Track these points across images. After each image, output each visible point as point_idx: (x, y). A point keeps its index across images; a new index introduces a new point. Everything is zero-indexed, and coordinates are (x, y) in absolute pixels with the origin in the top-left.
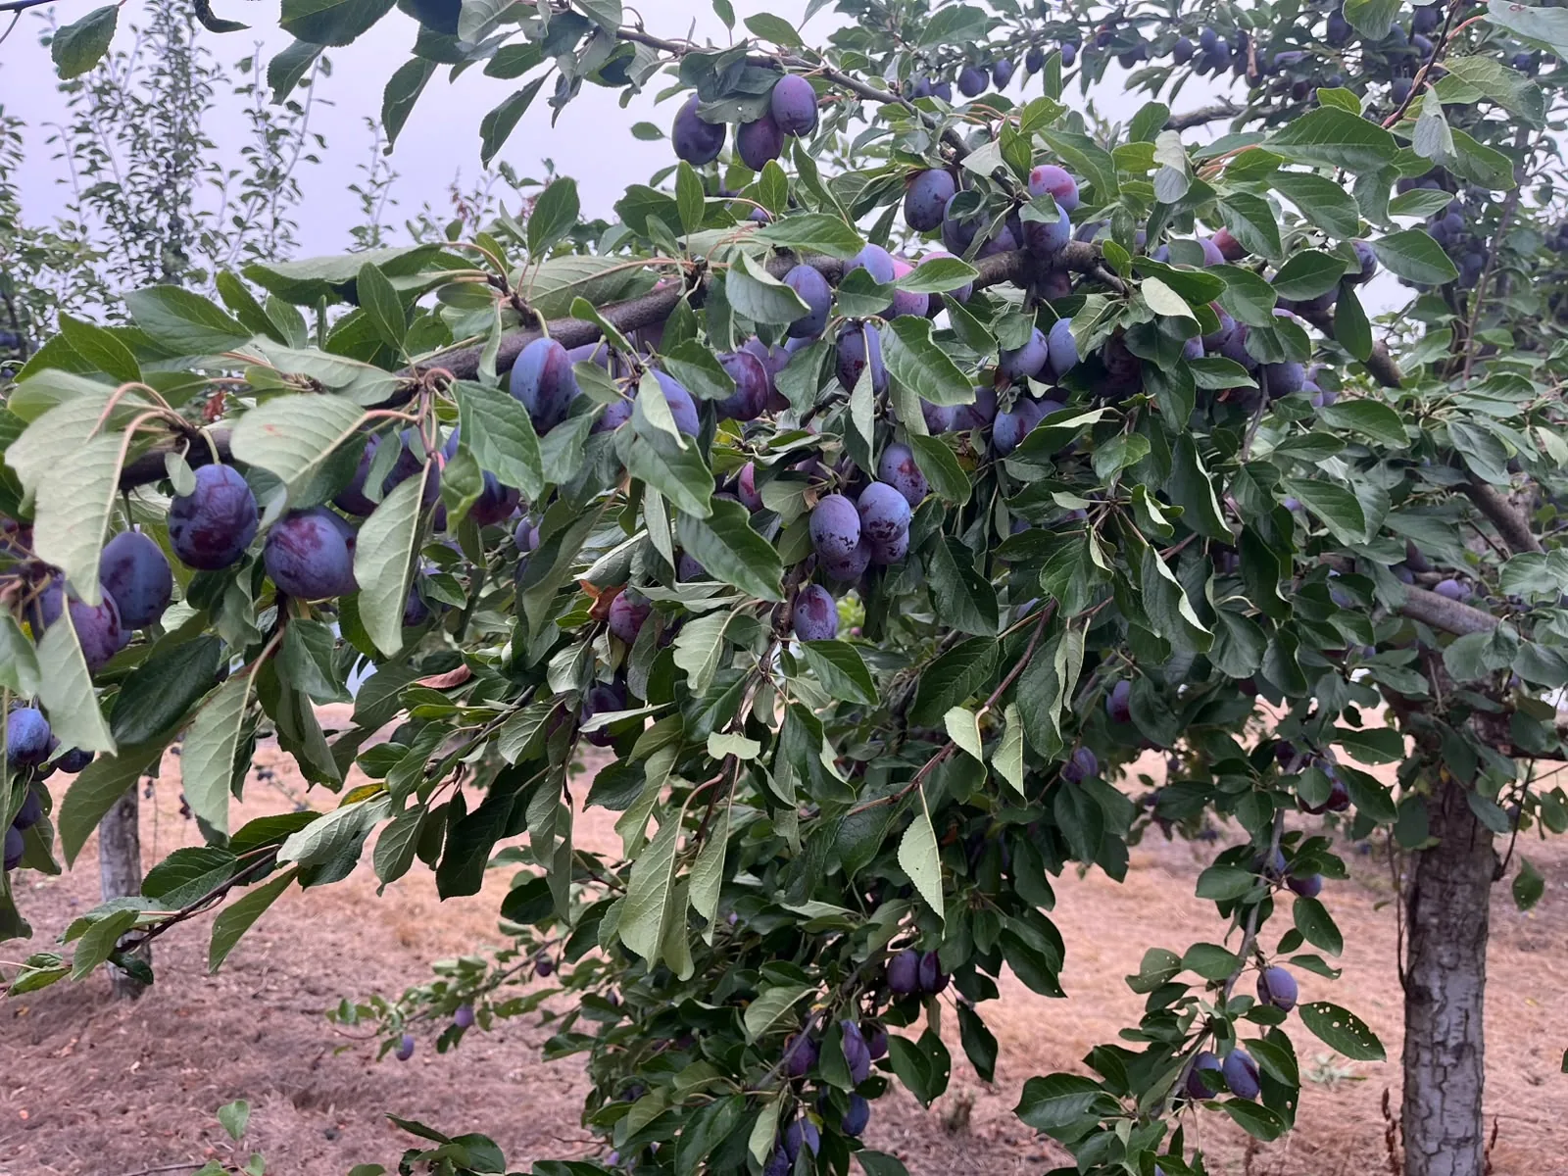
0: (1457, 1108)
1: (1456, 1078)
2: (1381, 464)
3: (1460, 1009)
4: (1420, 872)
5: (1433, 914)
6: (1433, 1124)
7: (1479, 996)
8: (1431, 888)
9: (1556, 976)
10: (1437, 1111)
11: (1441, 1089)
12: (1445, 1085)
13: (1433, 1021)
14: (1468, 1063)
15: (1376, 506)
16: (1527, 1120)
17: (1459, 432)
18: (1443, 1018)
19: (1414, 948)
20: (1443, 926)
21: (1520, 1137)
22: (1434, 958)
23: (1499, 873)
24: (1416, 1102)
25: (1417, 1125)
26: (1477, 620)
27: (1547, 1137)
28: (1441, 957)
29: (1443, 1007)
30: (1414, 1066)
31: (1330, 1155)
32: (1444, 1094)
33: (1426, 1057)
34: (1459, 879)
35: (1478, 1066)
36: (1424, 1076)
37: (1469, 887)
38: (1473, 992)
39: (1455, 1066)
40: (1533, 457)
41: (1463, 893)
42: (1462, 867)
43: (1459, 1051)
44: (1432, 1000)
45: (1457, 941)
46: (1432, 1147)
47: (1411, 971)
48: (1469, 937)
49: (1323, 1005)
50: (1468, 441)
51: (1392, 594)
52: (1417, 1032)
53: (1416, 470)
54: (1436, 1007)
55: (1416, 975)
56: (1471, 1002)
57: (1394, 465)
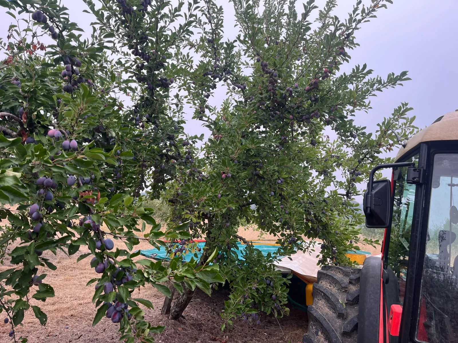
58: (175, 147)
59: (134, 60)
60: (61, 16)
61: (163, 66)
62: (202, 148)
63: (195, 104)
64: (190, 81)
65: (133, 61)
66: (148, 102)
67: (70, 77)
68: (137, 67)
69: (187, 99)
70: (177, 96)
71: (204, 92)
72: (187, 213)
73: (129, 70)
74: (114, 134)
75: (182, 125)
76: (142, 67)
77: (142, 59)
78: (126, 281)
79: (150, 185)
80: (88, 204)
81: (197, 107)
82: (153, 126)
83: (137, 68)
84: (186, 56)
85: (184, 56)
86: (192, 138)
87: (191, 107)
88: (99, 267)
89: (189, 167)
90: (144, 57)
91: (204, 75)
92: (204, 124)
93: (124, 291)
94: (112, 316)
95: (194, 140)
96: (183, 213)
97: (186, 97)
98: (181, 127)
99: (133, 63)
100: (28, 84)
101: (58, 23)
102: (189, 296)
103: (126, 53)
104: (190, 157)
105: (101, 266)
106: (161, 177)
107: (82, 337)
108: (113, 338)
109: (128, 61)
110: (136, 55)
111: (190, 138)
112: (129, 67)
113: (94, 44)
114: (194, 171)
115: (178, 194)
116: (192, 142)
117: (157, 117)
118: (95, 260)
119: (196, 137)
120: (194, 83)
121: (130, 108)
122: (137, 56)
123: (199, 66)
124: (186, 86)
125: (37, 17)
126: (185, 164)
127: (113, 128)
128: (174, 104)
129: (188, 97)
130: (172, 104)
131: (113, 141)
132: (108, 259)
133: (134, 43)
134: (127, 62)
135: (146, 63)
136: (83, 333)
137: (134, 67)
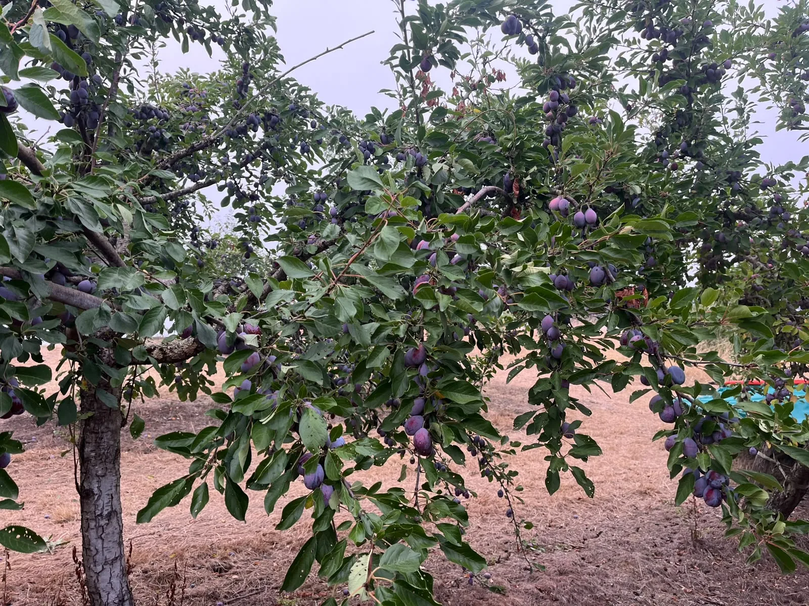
0: (111, 544)
1: (109, 530)
2: (34, 217)
3: (108, 495)
4: (84, 432)
5: (92, 451)
6: (99, 557)
7: (117, 486)
8: (91, 438)
9: (161, 461)
10: (100, 549)
11: (101, 538)
12: (103, 536)
13: (95, 505)
14: (114, 521)
15: (28, 241)
16: (150, 534)
17: (73, 203)
18: (100, 502)
19: (84, 471)
20: (98, 456)
21: (147, 544)
22: (94, 473)
23: (124, 422)
24: (89, 549)
25: (91, 561)
26: (94, 302)
27: (159, 539)
28: (97, 471)
29: (100, 496)
30: (87, 531)
31: (52, 589)
32: (103, 540)
33: (93, 524)
34: (105, 430)
35: (119, 520)
36: (93, 534)
37: (110, 433)
38: (114, 484)
39: (107, 524)
40: (115, 220)
41: (107, 437)
42: (106, 424)
43: (109, 517)
44: (94, 494)
45: (105, 461)
46: (99, 568)
47: (82, 484)
48: (111, 458)
49: (10, 528)
50: (79, 209)
51: (42, 290)
52: (87, 513)
53: (54, 222)
54: (96, 497)
55: (85, 484)
56: (114, 490)
57: (40, 218)
58: (744, 194)
59: (646, 48)
60: (541, 13)
61: (704, 41)
62: (801, 186)
63: (778, 99)
64: (763, 56)
65: (647, 51)
66: (682, 121)
67: (555, 110)
68: (654, 59)
69: (760, 92)
70: (739, 93)
71: (797, 70)
72: (784, 323)
73: (641, 69)
74: (638, 190)
75: (754, 148)
76: (665, 55)
77: (662, 42)
78: (721, 438)
79: (696, 275)
80: (630, 309)
81: (783, 104)
82: (694, 163)
83: (655, 61)
84: (748, 9)
85: (744, 8)
86: (780, 170)
87: (769, 108)
88: (665, 412)
89: (781, 230)
90: (668, 35)
91: (794, 35)
92: (803, 136)
93: (721, 455)
94: (704, 494)
95: (784, 173)
96: (776, 324)
97: (756, 90)
98: (752, 152)
99: (647, 55)
100: (509, 136)
101: (536, 27)
102: (801, 487)
103: (631, 40)
104: (780, 210)
105: (669, 411)
106: (717, 257)
107: (602, 534)
108: (656, 545)
109: (636, 53)
110: (649, 39)
111: (776, 171)
112: (640, 65)
113: (592, 42)
114: (792, 236)
115: (755, 289)
116: (783, 177)
117: (702, 144)
118: (658, 401)
119: (790, 166)
120: (772, 58)
121: (647, 139)
122: (653, 39)
123: (781, 20)
124: (754, 68)
125: (509, 26)
126: (770, 226)
127: (633, 179)
128: (734, 109)
129: (762, 88)
130: (730, 111)
131: (639, 202)
132: (680, 400)
133: (645, 16)
134: (634, 56)
135: (671, 48)
136: (602, 529)
137: (649, 62)
